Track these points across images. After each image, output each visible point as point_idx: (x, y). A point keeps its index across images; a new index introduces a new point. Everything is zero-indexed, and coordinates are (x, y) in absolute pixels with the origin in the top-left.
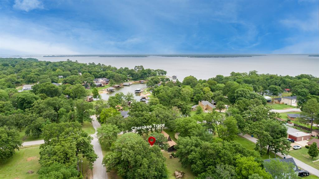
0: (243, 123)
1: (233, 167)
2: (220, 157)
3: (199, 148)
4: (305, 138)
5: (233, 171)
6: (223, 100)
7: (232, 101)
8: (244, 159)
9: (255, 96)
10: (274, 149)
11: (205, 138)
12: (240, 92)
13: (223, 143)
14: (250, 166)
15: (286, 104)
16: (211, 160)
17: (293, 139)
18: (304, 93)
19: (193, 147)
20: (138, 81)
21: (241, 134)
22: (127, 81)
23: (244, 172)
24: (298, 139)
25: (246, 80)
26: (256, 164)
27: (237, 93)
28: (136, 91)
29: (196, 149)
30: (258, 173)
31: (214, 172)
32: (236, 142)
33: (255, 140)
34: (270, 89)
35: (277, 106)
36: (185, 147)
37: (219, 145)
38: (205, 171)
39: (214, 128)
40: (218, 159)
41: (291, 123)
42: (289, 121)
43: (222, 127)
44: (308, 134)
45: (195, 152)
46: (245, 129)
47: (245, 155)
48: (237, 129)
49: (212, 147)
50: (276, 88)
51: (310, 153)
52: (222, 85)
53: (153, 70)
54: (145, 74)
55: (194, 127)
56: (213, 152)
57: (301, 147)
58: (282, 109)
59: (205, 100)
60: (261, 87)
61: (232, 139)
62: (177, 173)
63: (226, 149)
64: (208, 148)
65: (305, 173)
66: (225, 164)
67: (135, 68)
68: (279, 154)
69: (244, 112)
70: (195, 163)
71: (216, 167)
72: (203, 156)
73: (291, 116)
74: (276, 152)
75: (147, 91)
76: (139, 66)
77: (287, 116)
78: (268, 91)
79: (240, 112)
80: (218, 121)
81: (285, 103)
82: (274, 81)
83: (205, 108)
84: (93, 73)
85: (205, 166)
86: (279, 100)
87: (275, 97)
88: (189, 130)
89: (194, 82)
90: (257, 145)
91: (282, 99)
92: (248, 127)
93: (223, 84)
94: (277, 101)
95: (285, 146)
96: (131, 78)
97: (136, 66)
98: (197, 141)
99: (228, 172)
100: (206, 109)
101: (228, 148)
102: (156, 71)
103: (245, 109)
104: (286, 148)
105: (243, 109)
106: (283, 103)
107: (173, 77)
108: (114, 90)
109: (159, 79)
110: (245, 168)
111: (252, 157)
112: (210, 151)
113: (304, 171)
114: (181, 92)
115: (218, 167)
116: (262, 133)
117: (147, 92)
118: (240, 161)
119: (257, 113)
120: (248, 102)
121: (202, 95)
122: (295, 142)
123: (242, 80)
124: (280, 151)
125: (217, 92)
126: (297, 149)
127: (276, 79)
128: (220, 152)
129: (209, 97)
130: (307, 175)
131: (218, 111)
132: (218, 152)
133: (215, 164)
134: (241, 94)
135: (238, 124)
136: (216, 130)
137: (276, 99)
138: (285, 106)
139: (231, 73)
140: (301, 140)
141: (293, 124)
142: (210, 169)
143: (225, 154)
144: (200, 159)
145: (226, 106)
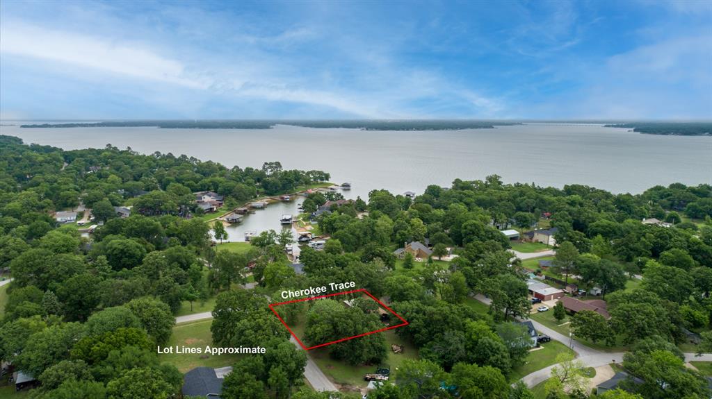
0: (474, 279)
1: (463, 333)
2: (448, 323)
3: (421, 314)
4: (556, 296)
5: (463, 336)
6: (443, 240)
7: (458, 240)
8: (474, 324)
9: (492, 234)
10: (512, 312)
11: (427, 302)
12: (469, 227)
13: (450, 307)
14: (480, 330)
15: (541, 242)
16: (438, 327)
17: (540, 298)
18: (562, 228)
19: (414, 314)
20: (277, 198)
21: (472, 294)
22: (256, 197)
23: (474, 337)
24: (545, 299)
25: (480, 200)
26: (487, 327)
27: (465, 228)
28: (283, 220)
29: (418, 316)
30: (489, 335)
31: (442, 340)
32: (465, 305)
33: (488, 302)
34: (517, 219)
35: (528, 247)
36: (404, 314)
37: (446, 309)
38: (432, 340)
39: (435, 288)
40: (446, 325)
41: (541, 276)
42: (539, 272)
43: (447, 286)
44: (560, 291)
45: (417, 319)
46: (477, 288)
47: (475, 320)
48: (466, 289)
49: (439, 312)
50: (525, 218)
51: (555, 315)
52: (440, 212)
53: (303, 172)
54: (291, 182)
55: (411, 288)
56: (440, 318)
57: (547, 308)
58: (534, 251)
59: (416, 240)
60: (503, 215)
61: (459, 302)
62: (395, 347)
63: (454, 313)
64: (434, 313)
65: (545, 338)
66: (453, 330)
67: (264, 168)
68: (518, 318)
69: (476, 262)
70: (419, 332)
71: (444, 334)
72: (428, 324)
73: (543, 264)
74: (515, 315)
75: (304, 220)
76: (273, 164)
77: (537, 263)
78: (514, 221)
79: (470, 262)
80: (441, 279)
81: (539, 241)
82: (525, 201)
83: (416, 254)
84: (186, 183)
85: (431, 334)
86: (531, 235)
87: (525, 230)
88: (406, 293)
89: (391, 203)
90: (491, 306)
91: (536, 234)
92: (480, 286)
93: (442, 210)
94: (527, 237)
95: (526, 308)
96: (262, 190)
97: (266, 164)
98: (418, 306)
99: (458, 338)
100: (417, 256)
101: (457, 313)
102: (308, 173)
103: (478, 258)
104: (526, 310)
105: (473, 257)
106: (537, 241)
107: (343, 186)
108: (241, 220)
109: (323, 195)
110: (475, 332)
111: (482, 321)
112: (436, 317)
113: (544, 336)
114: (376, 228)
115: (446, 333)
116: (497, 293)
117: (305, 223)
118: (470, 326)
119: (492, 264)
120: (481, 246)
121: (409, 231)
122: (542, 302)
123: (473, 200)
124: (519, 314)
125: (433, 225)
126: (543, 311)
127: (529, 198)
128: (448, 317)
129: (421, 235)
130: (547, 341)
131: (437, 258)
132: (445, 318)
133: (442, 331)
134: (471, 230)
135: (467, 281)
136: (438, 290)
137: (526, 234)
138: (540, 246)
139: (454, 181)
140: (550, 299)
141: (544, 277)
142: (437, 337)
143: (453, 319)
144: (425, 327)
145: (448, 249)
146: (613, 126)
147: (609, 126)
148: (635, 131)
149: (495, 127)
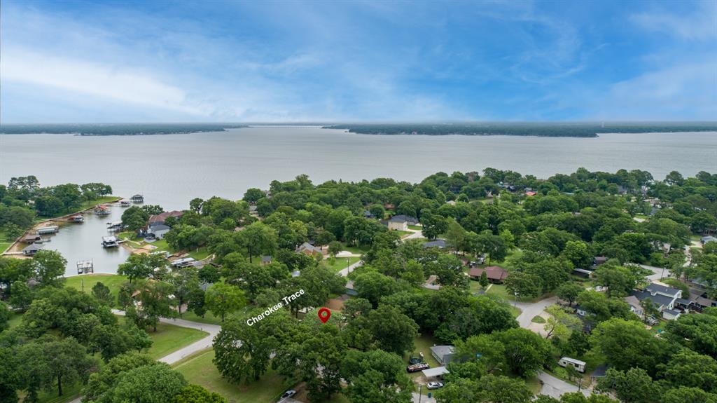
34: (373, 211)
50: (380, 209)
76: (23, 178)
81: (394, 229)
97: (14, 179)
107: (134, 198)
117: (137, 243)
146: (329, 128)
147: (326, 128)
148: (350, 131)
149: (226, 130)
